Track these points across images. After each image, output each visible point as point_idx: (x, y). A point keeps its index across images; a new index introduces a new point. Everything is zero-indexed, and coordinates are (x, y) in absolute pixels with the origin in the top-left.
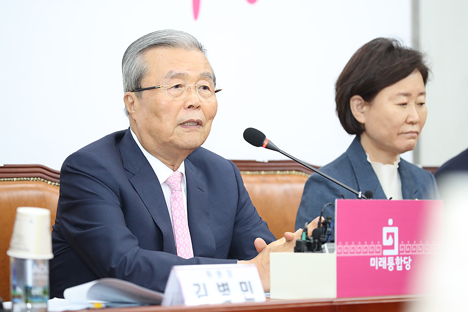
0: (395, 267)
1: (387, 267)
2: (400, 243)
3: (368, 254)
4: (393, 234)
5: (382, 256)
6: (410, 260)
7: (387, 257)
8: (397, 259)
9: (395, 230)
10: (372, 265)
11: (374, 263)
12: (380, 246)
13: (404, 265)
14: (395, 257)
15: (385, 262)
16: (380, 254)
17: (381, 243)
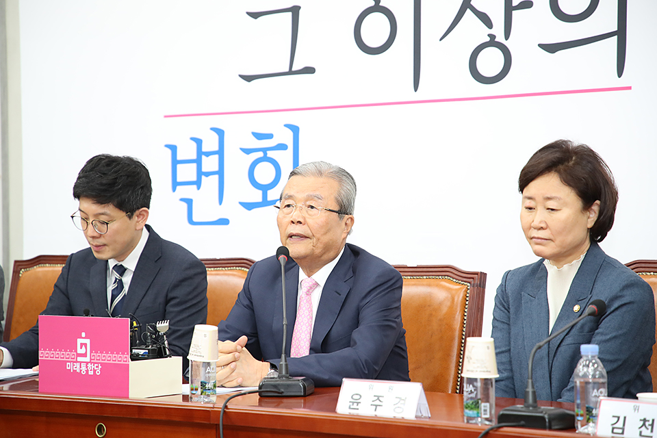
0: (87, 371)
1: (81, 371)
2: (91, 352)
3: (65, 359)
4: (85, 345)
5: (77, 362)
6: (100, 367)
7: (81, 362)
8: (89, 365)
9: (88, 341)
10: (68, 368)
11: (69, 366)
12: (75, 353)
13: (95, 371)
14: (87, 363)
15: (78, 366)
16: (75, 360)
17: (76, 351)
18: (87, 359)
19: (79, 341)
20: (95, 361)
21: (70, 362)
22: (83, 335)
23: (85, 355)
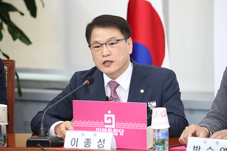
18: (113, 126)
19: (106, 116)
20: (119, 127)
21: (99, 128)
22: (109, 112)
23: (111, 124)
